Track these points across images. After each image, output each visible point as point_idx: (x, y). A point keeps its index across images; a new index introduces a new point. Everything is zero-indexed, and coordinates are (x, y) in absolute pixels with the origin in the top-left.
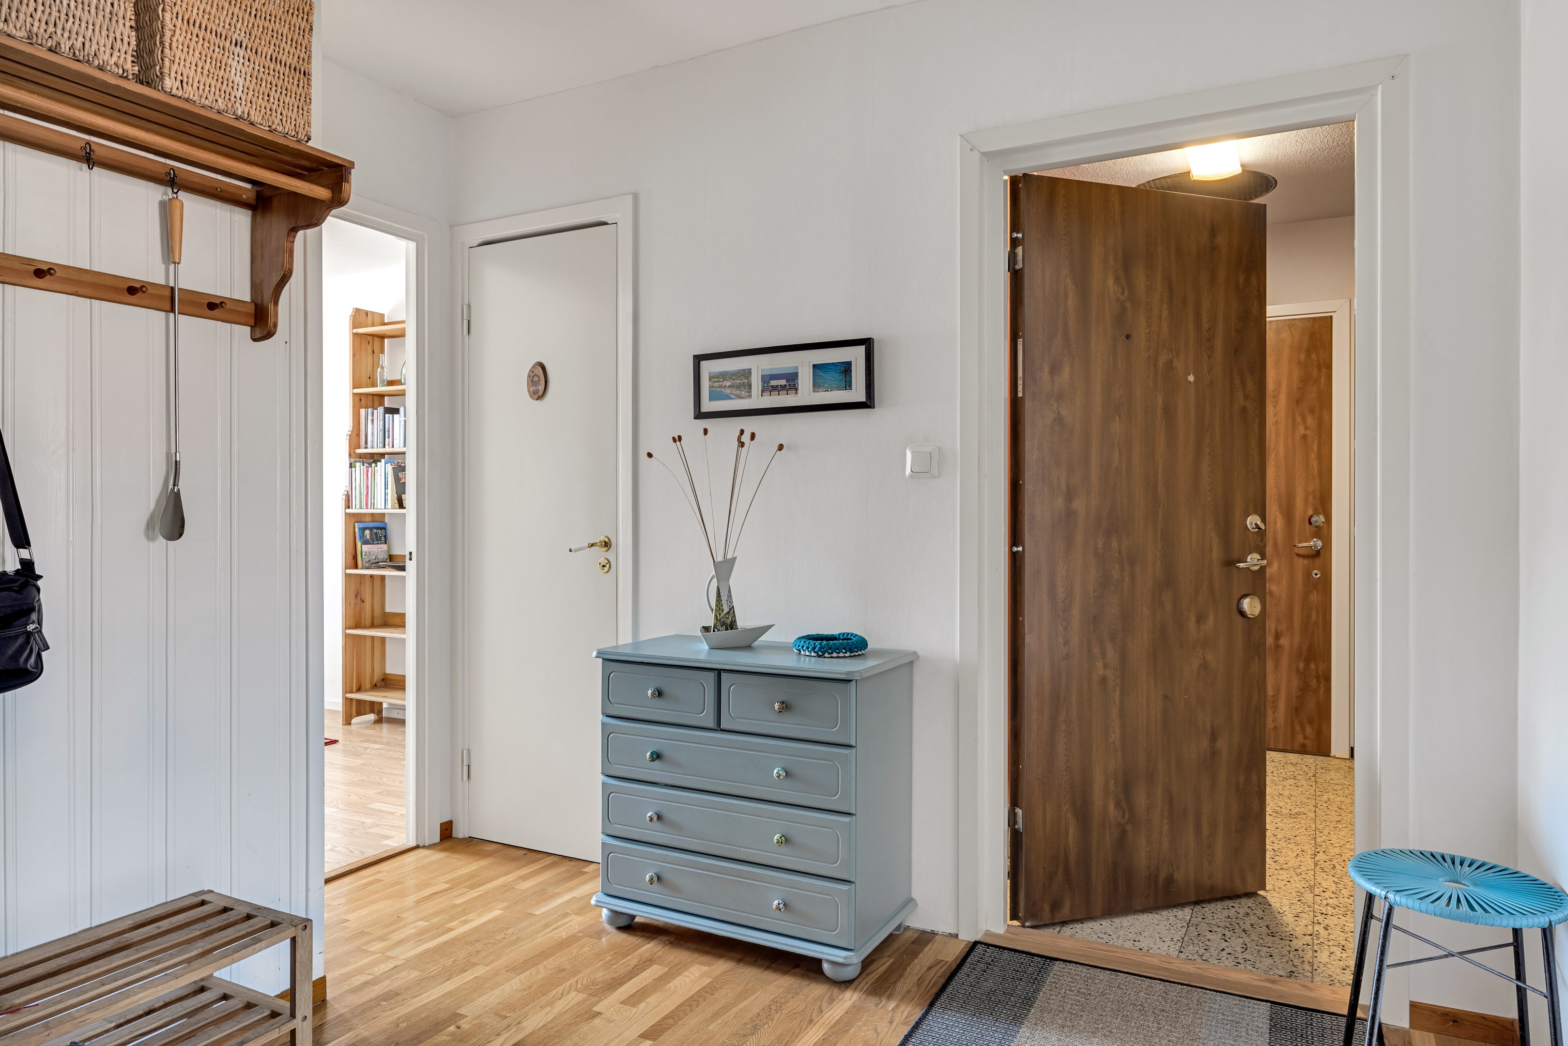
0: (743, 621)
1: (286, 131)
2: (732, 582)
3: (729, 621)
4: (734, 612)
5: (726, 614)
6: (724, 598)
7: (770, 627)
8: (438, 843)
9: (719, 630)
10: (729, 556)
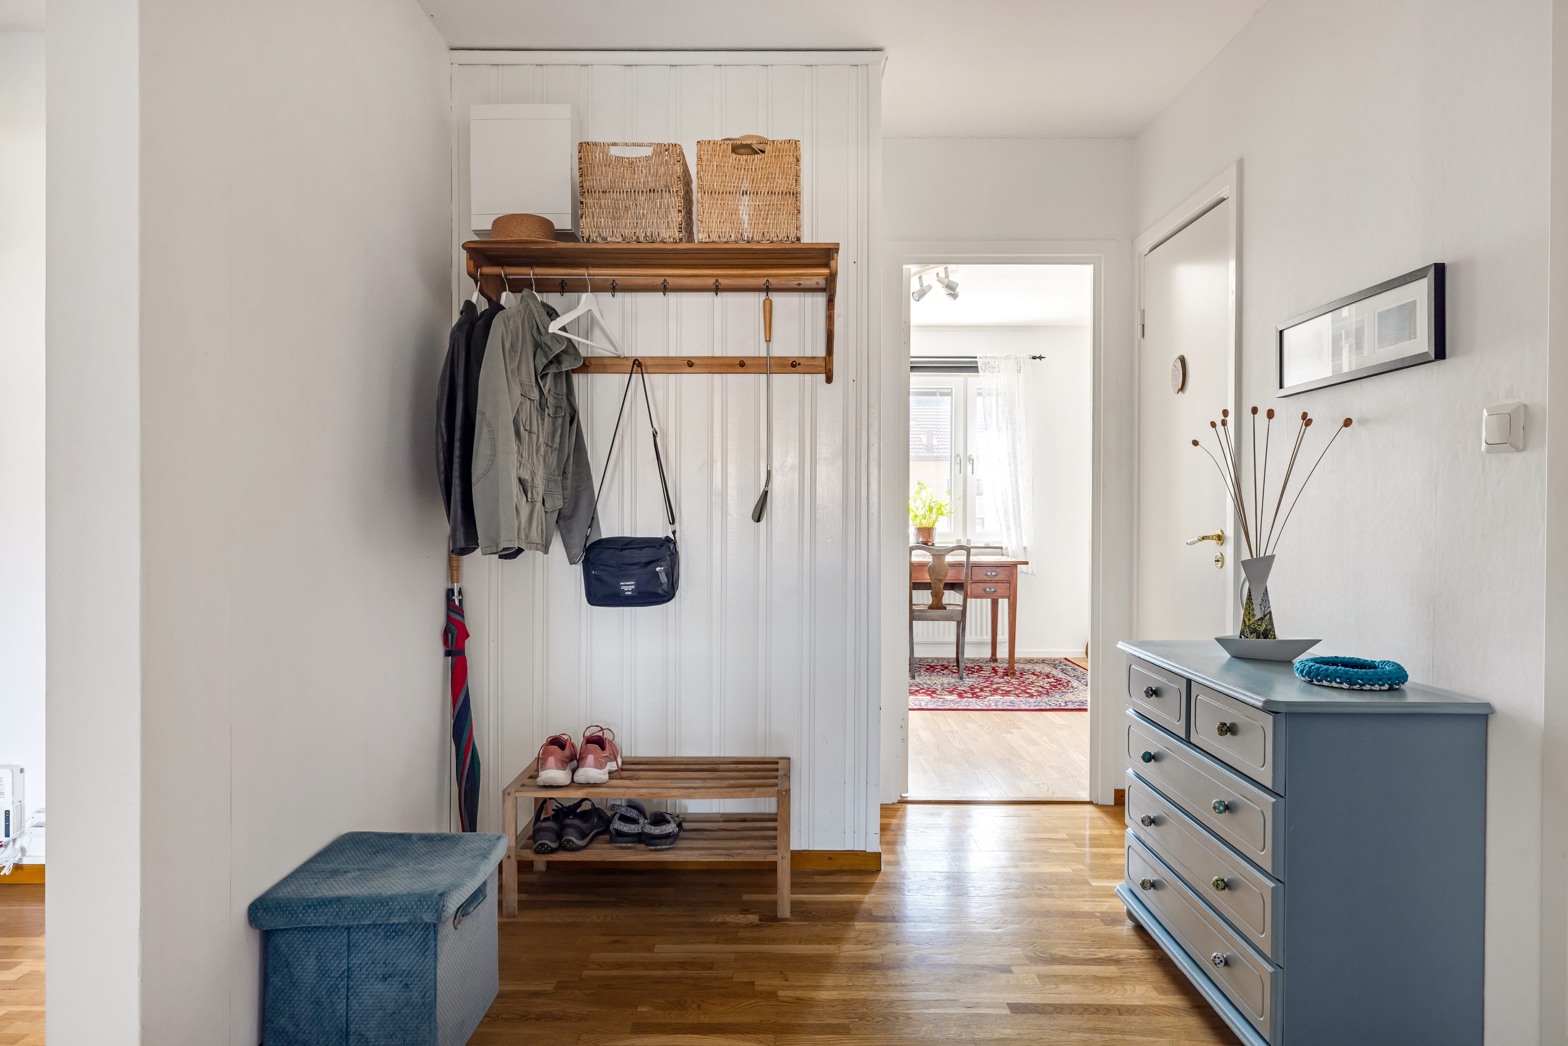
0: (1283, 632)
1: (780, 239)
2: (1270, 583)
3: (1262, 629)
4: (1271, 618)
5: (1258, 620)
6: (1256, 602)
7: (1321, 640)
8: (1112, 806)
9: (1247, 637)
10: (1269, 553)
